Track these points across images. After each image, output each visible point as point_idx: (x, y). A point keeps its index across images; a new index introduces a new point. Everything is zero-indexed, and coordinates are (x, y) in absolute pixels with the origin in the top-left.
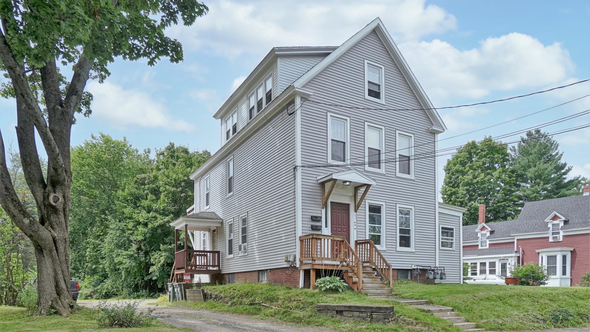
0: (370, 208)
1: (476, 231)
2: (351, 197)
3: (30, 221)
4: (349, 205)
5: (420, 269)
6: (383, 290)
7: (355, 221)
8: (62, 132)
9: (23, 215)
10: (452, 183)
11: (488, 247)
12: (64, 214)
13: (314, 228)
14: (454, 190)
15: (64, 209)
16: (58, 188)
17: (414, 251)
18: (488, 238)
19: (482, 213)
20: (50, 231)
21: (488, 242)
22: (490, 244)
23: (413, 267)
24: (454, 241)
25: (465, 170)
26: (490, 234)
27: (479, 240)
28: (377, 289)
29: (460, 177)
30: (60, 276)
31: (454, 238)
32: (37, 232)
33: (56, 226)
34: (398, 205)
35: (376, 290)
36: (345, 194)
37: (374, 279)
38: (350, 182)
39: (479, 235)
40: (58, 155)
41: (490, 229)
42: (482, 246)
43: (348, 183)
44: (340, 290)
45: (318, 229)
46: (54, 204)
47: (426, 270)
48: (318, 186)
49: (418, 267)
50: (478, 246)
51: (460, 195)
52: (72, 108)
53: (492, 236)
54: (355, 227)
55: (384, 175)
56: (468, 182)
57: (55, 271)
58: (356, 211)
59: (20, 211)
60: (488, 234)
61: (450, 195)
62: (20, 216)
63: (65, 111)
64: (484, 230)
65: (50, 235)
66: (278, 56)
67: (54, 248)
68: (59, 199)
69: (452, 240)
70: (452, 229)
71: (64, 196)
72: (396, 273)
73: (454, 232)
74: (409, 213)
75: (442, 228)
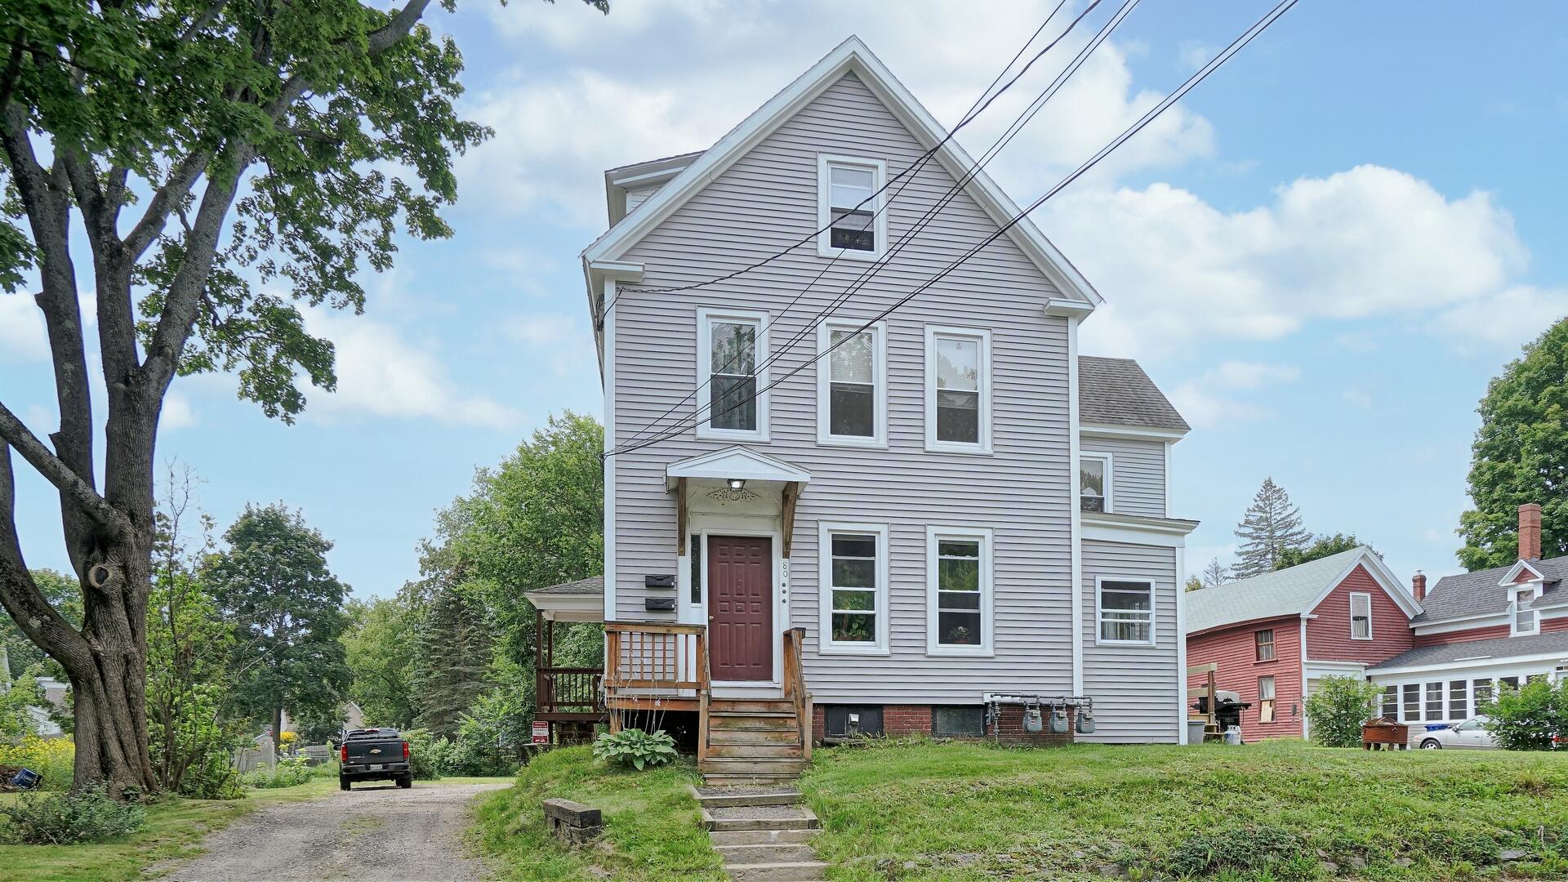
0: (834, 543)
1: (1502, 584)
2: (774, 518)
3: (42, 623)
4: (769, 539)
5: (1001, 705)
6: (775, 765)
7: (786, 580)
8: (127, 435)
9: (29, 610)
10: (1496, 448)
11: (1537, 630)
12: (126, 604)
13: (653, 606)
14: (1502, 466)
15: (126, 597)
16: (112, 551)
17: (992, 654)
18: (1536, 603)
19: (1528, 530)
20: (89, 642)
21: (1538, 617)
22: (1543, 622)
23: (987, 699)
24: (1153, 620)
25: (1537, 408)
26: (1545, 591)
27: (1512, 611)
28: (755, 763)
29: (1523, 427)
30: (110, 733)
31: (1153, 611)
32: (56, 643)
33: (103, 631)
34: (931, 531)
35: (751, 765)
36: (751, 512)
37: (777, 735)
38: (744, 481)
39: (1512, 596)
40: (76, 483)
41: (1541, 577)
42: (1519, 629)
43: (736, 485)
44: (639, 765)
45: (666, 607)
46: (97, 585)
47: (1021, 706)
48: (667, 497)
49: (997, 699)
50: (1507, 628)
51: (1517, 481)
52: (154, 384)
53: (1551, 596)
54: (786, 596)
55: (884, 451)
56: (1546, 439)
57: (99, 722)
58: (786, 555)
59: (23, 604)
60: (1539, 592)
61: (1493, 484)
62: (24, 614)
63: (132, 392)
64: (1526, 582)
65: (86, 650)
66: (627, 189)
67: (97, 675)
68: (107, 576)
69: (1147, 616)
70: (1147, 586)
71: (125, 568)
72: (927, 716)
73: (1153, 592)
74: (973, 549)
75: (1105, 584)
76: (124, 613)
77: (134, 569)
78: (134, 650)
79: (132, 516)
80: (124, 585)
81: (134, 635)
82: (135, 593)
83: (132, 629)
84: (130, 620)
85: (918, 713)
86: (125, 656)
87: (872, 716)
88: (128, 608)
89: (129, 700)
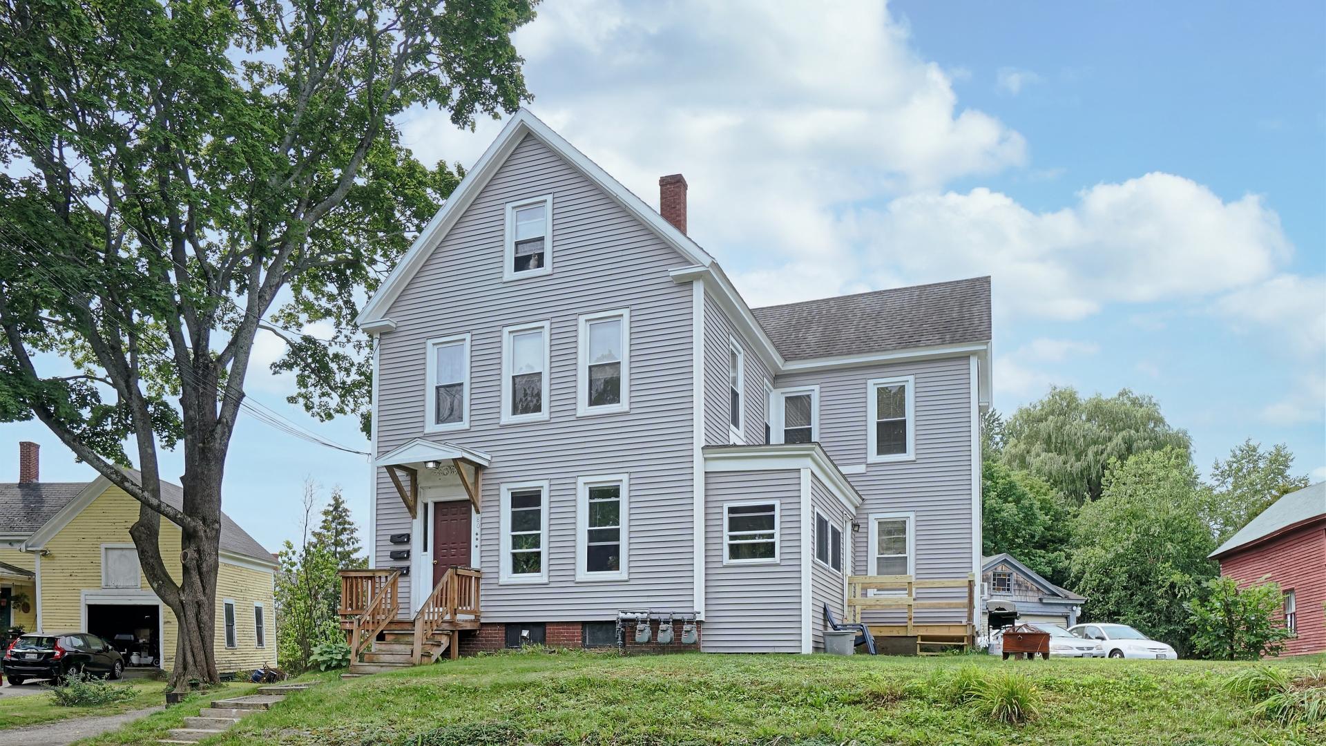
0: (512, 499)
7: (479, 530)
9: (153, 578)
12: (199, 571)
13: (395, 556)
15: (199, 568)
16: (193, 541)
17: (628, 578)
20: (179, 595)
24: (777, 540)
31: (777, 531)
33: (186, 588)
34: (582, 481)
36: (457, 482)
43: (431, 465)
45: (403, 556)
47: (657, 621)
54: (479, 543)
55: (546, 423)
58: (478, 511)
59: (151, 575)
62: (151, 581)
63: (206, 448)
68: (188, 556)
69: (772, 536)
70: (772, 508)
71: (199, 551)
72: (578, 631)
73: (777, 513)
74: (615, 492)
75: (731, 510)
76: (198, 577)
77: (204, 551)
78: (203, 598)
79: (204, 520)
80: (197, 561)
81: (204, 590)
82: (204, 565)
83: (203, 586)
84: (202, 581)
85: (572, 629)
86: (197, 602)
87: (538, 631)
88: (200, 574)
89: (199, 628)
